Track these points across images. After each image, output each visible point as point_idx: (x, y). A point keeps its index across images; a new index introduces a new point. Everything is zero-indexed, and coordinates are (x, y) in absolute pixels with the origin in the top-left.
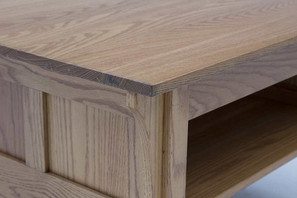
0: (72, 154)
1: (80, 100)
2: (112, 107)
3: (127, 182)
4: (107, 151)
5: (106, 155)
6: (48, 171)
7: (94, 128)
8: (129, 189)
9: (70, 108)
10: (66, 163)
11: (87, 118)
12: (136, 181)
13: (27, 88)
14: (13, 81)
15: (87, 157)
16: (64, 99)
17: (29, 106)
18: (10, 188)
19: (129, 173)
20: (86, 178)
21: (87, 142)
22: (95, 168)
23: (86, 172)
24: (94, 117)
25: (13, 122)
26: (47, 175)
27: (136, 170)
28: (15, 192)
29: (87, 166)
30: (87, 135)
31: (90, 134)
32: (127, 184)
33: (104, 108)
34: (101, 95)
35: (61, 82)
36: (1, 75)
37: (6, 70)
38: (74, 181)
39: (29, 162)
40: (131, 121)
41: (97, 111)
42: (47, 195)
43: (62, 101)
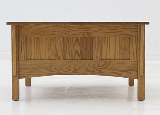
0: (110, 52)
1: (115, 36)
2: (126, 35)
4: (122, 48)
7: (118, 43)
8: (131, 55)
9: (109, 39)
10: (107, 56)
11: (115, 41)
13: (95, 37)
14: (89, 36)
15: (115, 51)
17: (95, 42)
18: (86, 69)
21: (115, 47)
22: (118, 54)
24: (118, 40)
25: (86, 49)
26: (101, 61)
28: (88, 70)
29: (115, 54)
30: (116, 45)
33: (123, 36)
34: (122, 33)
35: (108, 32)
36: (84, 35)
37: (86, 33)
38: (110, 60)
39: (94, 59)
40: (131, 37)
41: (119, 38)
42: (101, 66)
43: (106, 38)
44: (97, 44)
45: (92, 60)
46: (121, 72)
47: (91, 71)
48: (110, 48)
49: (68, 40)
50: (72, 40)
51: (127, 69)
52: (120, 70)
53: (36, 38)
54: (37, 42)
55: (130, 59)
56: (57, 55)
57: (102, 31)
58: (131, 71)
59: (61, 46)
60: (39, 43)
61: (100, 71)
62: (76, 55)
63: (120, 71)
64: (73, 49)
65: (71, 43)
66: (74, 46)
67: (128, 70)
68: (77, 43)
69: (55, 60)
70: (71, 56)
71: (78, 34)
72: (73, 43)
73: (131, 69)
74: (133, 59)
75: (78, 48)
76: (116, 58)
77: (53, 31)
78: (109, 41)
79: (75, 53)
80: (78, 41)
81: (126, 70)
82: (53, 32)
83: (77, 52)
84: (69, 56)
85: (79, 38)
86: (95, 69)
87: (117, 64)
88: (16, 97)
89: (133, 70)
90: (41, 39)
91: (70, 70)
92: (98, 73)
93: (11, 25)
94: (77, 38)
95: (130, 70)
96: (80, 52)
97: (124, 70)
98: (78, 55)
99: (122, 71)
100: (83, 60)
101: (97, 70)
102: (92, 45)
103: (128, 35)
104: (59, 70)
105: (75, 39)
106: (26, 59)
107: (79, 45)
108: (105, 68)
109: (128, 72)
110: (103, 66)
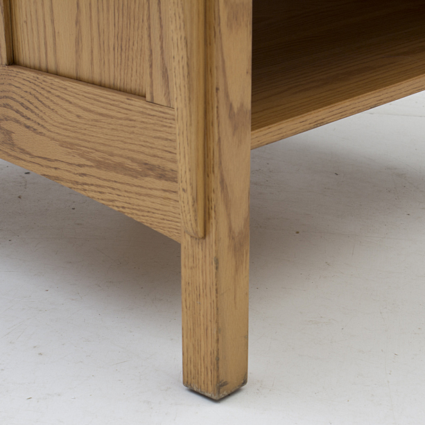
0: (53, 21)
3: (147, 53)
4: (112, 3)
5: (111, 12)
6: (13, 61)
8: (151, 66)
10: (42, 42)
12: (162, 47)
15: (78, 22)
19: (149, 36)
20: (77, 65)
22: (92, 40)
23: (77, 52)
26: (11, 68)
27: (161, 27)
29: (78, 41)
32: (147, 58)
38: (56, 74)
42: (11, 108)
46: (103, 173)
51: (133, 160)
52: (96, 155)
55: (148, 97)
58: (151, 182)
61: (9, 133)
63: (100, 164)
67: (135, 166)
73: (152, 168)
76: (85, 69)
81: (128, 163)
87: (81, 112)
89: (160, 177)
92: (4, 144)
95: (149, 169)
97: (117, 159)
99: (108, 167)
108: (28, 123)
109: (136, 181)
110: (22, 109)
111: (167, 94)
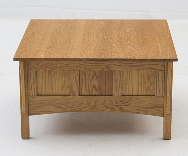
0: (132, 87)
1: (138, 70)
2: (151, 69)
4: (146, 83)
5: (146, 84)
7: (142, 77)
8: (157, 91)
9: (132, 73)
10: (129, 91)
11: (139, 75)
13: (115, 71)
14: (109, 70)
15: (138, 87)
16: (129, 71)
17: (115, 76)
18: (104, 106)
20: (138, 93)
21: (139, 82)
22: (142, 89)
24: (142, 74)
25: (105, 84)
26: (123, 97)
28: (107, 107)
29: (138, 90)
30: (139, 80)
31: (140, 79)
33: (147, 70)
34: (146, 67)
35: (130, 66)
36: (102, 69)
37: (105, 67)
38: (132, 96)
39: (114, 95)
40: (157, 71)
41: (143, 71)
42: (122, 103)
43: (128, 72)
44: (118, 78)
45: (112, 95)
46: (145, 110)
47: (111, 108)
48: (132, 82)
49: (85, 74)
50: (89, 74)
51: (152, 106)
52: (143, 107)
53: (47, 72)
54: (49, 76)
55: (156, 96)
56: (71, 90)
57: (124, 65)
58: (156, 109)
59: (76, 81)
60: (52, 77)
61: (121, 108)
62: (94, 90)
64: (90, 84)
65: (88, 77)
66: (91, 80)
67: (152, 107)
68: (95, 77)
69: (70, 95)
70: (88, 91)
71: (96, 67)
72: (90, 77)
73: (156, 106)
74: (158, 95)
75: (95, 82)
76: (140, 94)
77: (67, 64)
78: (132, 75)
79: (93, 88)
80: (96, 75)
81: (151, 107)
82: (67, 66)
83: (94, 87)
84: (86, 91)
85: (97, 72)
86: (115, 106)
87: (140, 101)
88: (26, 135)
89: (158, 107)
90: (53, 73)
91: (87, 106)
92: (119, 110)
93: (18, 61)
94: (95, 72)
95: (155, 107)
96: (98, 87)
97: (148, 107)
98: (96, 90)
99: (146, 108)
100: (102, 95)
101: (118, 106)
102: (112, 80)
103: (153, 69)
104: (74, 106)
105: (92, 73)
106: (36, 95)
107: (97, 79)
108: (126, 105)
109: (152, 109)
110: (125, 103)
111: (160, 94)
